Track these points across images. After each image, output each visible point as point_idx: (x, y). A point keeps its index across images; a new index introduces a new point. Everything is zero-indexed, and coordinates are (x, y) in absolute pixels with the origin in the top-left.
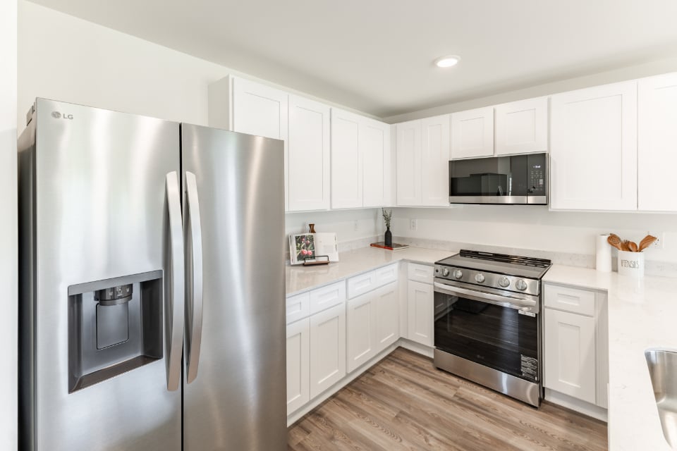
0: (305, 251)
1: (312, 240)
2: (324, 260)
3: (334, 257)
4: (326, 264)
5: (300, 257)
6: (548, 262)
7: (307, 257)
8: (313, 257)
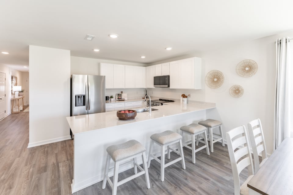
0: (119, 97)
1: (121, 95)
2: (123, 99)
3: (126, 99)
4: (124, 100)
5: (118, 98)
6: (173, 101)
7: (120, 98)
8: (121, 99)
